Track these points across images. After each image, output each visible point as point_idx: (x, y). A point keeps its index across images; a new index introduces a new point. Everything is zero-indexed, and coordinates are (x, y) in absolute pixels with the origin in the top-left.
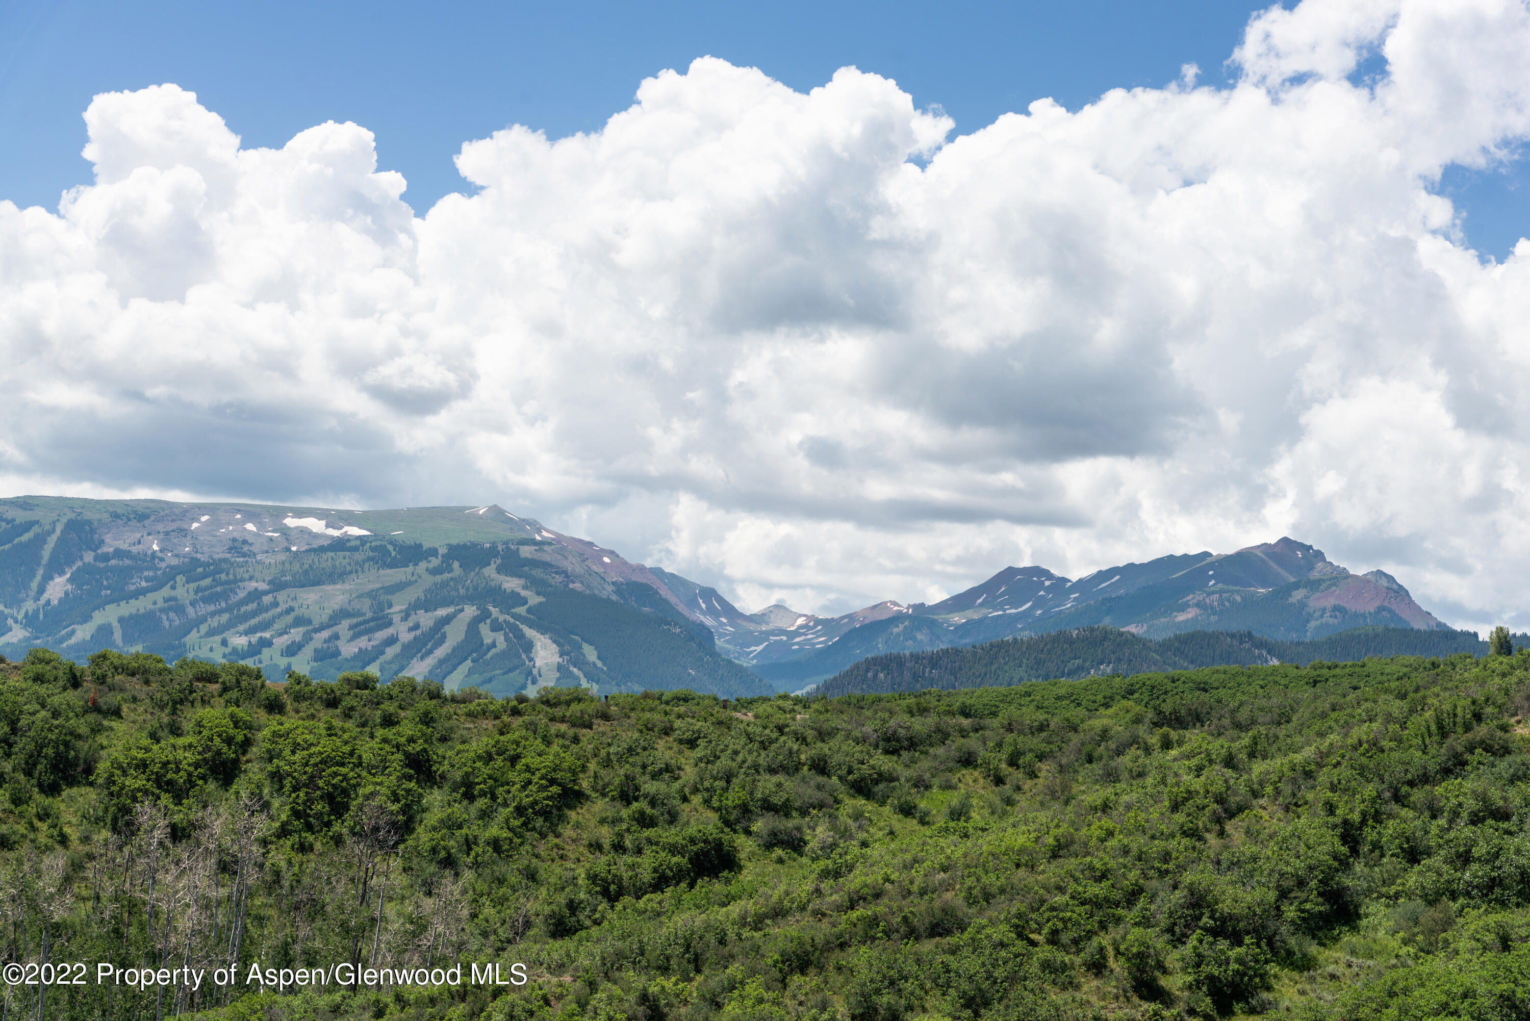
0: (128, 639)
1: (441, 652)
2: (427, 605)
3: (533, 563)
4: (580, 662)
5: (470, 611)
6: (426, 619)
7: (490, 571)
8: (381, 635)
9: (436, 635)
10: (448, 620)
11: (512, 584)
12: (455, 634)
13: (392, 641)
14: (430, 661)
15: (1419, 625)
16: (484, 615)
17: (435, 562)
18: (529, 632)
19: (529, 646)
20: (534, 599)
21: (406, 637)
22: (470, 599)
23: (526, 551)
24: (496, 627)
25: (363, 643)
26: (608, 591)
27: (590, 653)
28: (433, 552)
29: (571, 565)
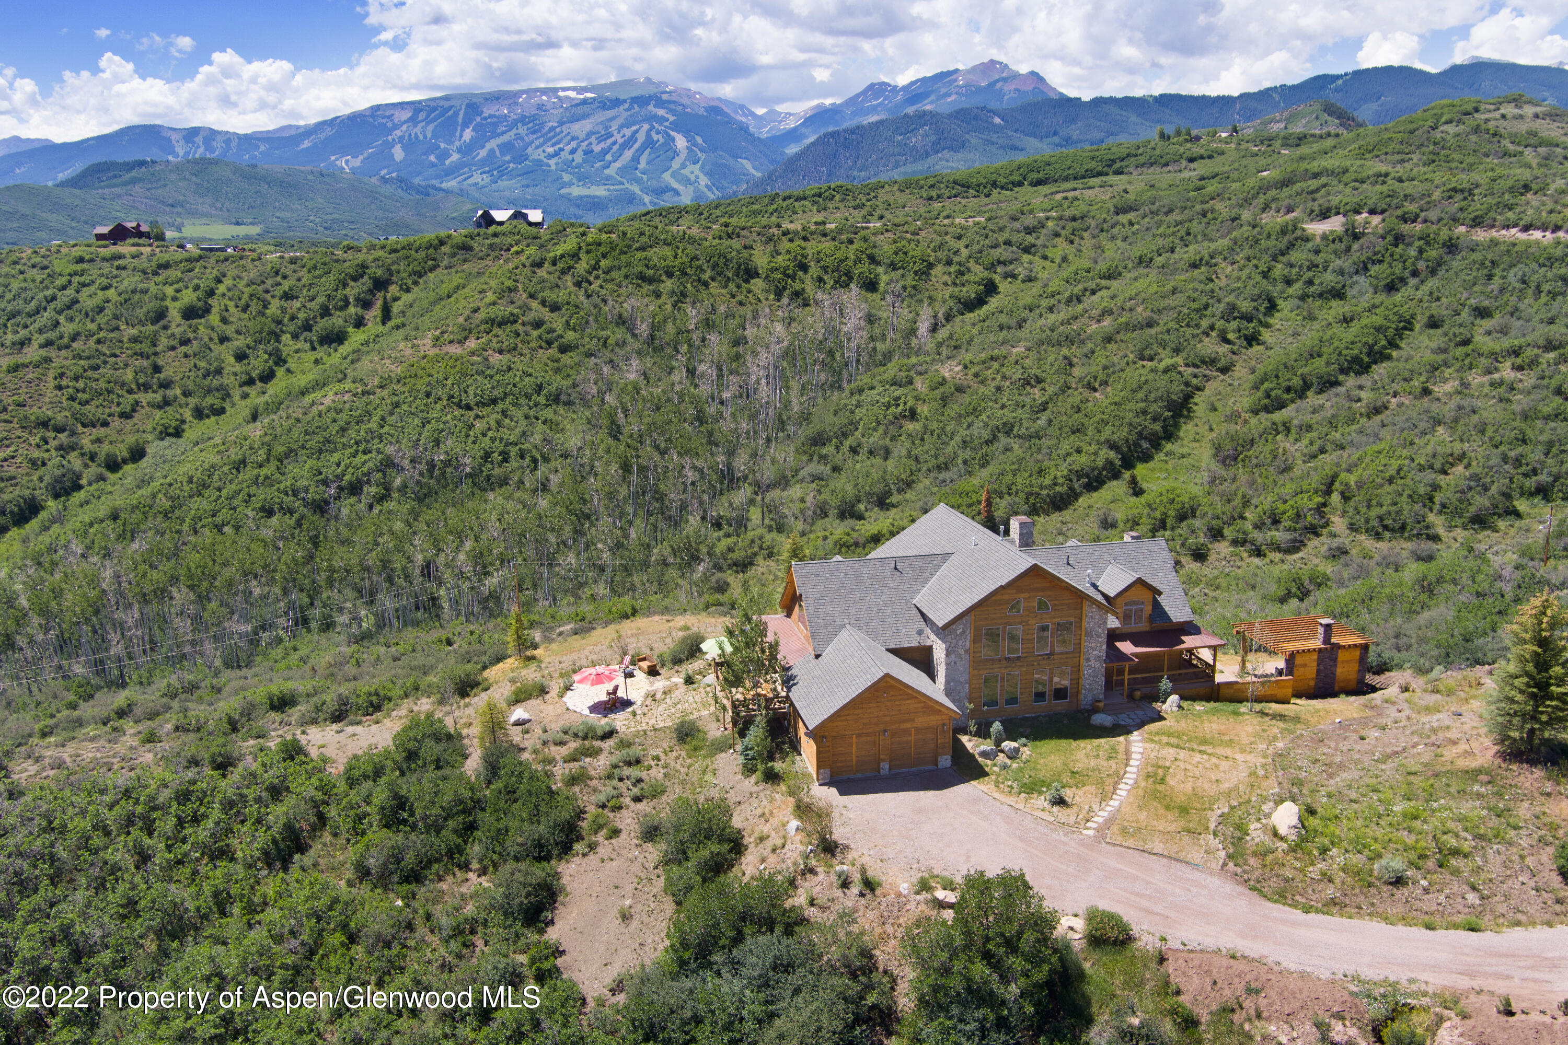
0: (503, 154)
1: (636, 146)
2: (627, 125)
3: (669, 102)
4: (696, 144)
5: (646, 127)
6: (628, 132)
7: (651, 107)
8: (610, 141)
9: (633, 139)
10: (637, 131)
11: (661, 112)
12: (641, 137)
13: (615, 143)
14: (632, 150)
15: (1053, 95)
16: (652, 128)
17: (626, 106)
18: (673, 133)
19: (673, 140)
20: (672, 118)
21: (620, 141)
22: (645, 120)
23: (665, 97)
24: (658, 133)
25: (602, 145)
26: (702, 111)
27: (699, 140)
28: (625, 101)
29: (685, 101)
